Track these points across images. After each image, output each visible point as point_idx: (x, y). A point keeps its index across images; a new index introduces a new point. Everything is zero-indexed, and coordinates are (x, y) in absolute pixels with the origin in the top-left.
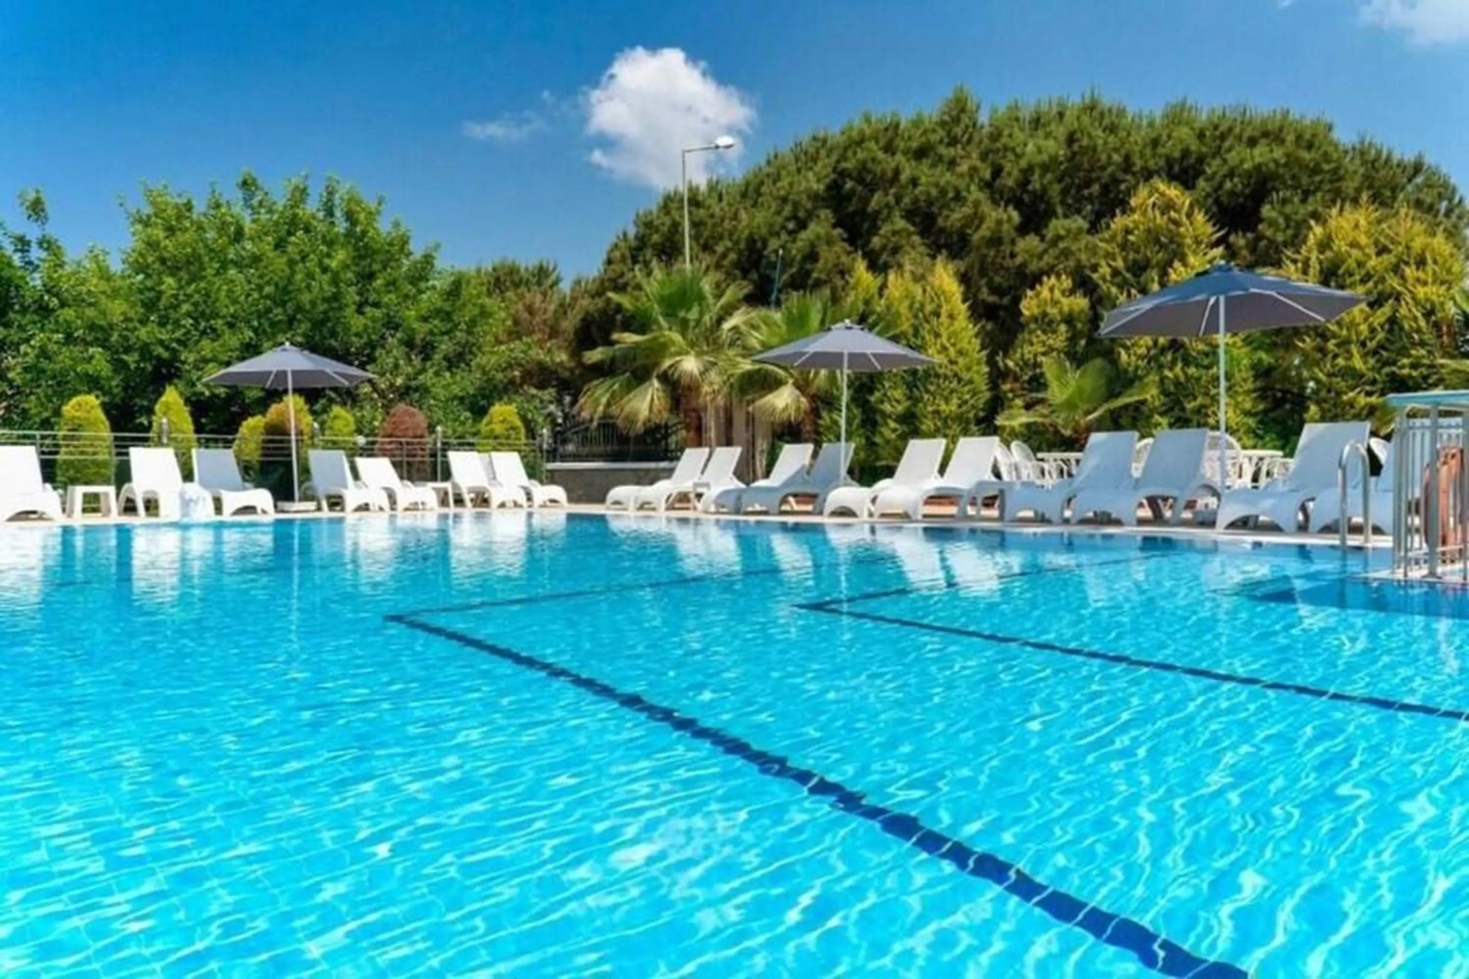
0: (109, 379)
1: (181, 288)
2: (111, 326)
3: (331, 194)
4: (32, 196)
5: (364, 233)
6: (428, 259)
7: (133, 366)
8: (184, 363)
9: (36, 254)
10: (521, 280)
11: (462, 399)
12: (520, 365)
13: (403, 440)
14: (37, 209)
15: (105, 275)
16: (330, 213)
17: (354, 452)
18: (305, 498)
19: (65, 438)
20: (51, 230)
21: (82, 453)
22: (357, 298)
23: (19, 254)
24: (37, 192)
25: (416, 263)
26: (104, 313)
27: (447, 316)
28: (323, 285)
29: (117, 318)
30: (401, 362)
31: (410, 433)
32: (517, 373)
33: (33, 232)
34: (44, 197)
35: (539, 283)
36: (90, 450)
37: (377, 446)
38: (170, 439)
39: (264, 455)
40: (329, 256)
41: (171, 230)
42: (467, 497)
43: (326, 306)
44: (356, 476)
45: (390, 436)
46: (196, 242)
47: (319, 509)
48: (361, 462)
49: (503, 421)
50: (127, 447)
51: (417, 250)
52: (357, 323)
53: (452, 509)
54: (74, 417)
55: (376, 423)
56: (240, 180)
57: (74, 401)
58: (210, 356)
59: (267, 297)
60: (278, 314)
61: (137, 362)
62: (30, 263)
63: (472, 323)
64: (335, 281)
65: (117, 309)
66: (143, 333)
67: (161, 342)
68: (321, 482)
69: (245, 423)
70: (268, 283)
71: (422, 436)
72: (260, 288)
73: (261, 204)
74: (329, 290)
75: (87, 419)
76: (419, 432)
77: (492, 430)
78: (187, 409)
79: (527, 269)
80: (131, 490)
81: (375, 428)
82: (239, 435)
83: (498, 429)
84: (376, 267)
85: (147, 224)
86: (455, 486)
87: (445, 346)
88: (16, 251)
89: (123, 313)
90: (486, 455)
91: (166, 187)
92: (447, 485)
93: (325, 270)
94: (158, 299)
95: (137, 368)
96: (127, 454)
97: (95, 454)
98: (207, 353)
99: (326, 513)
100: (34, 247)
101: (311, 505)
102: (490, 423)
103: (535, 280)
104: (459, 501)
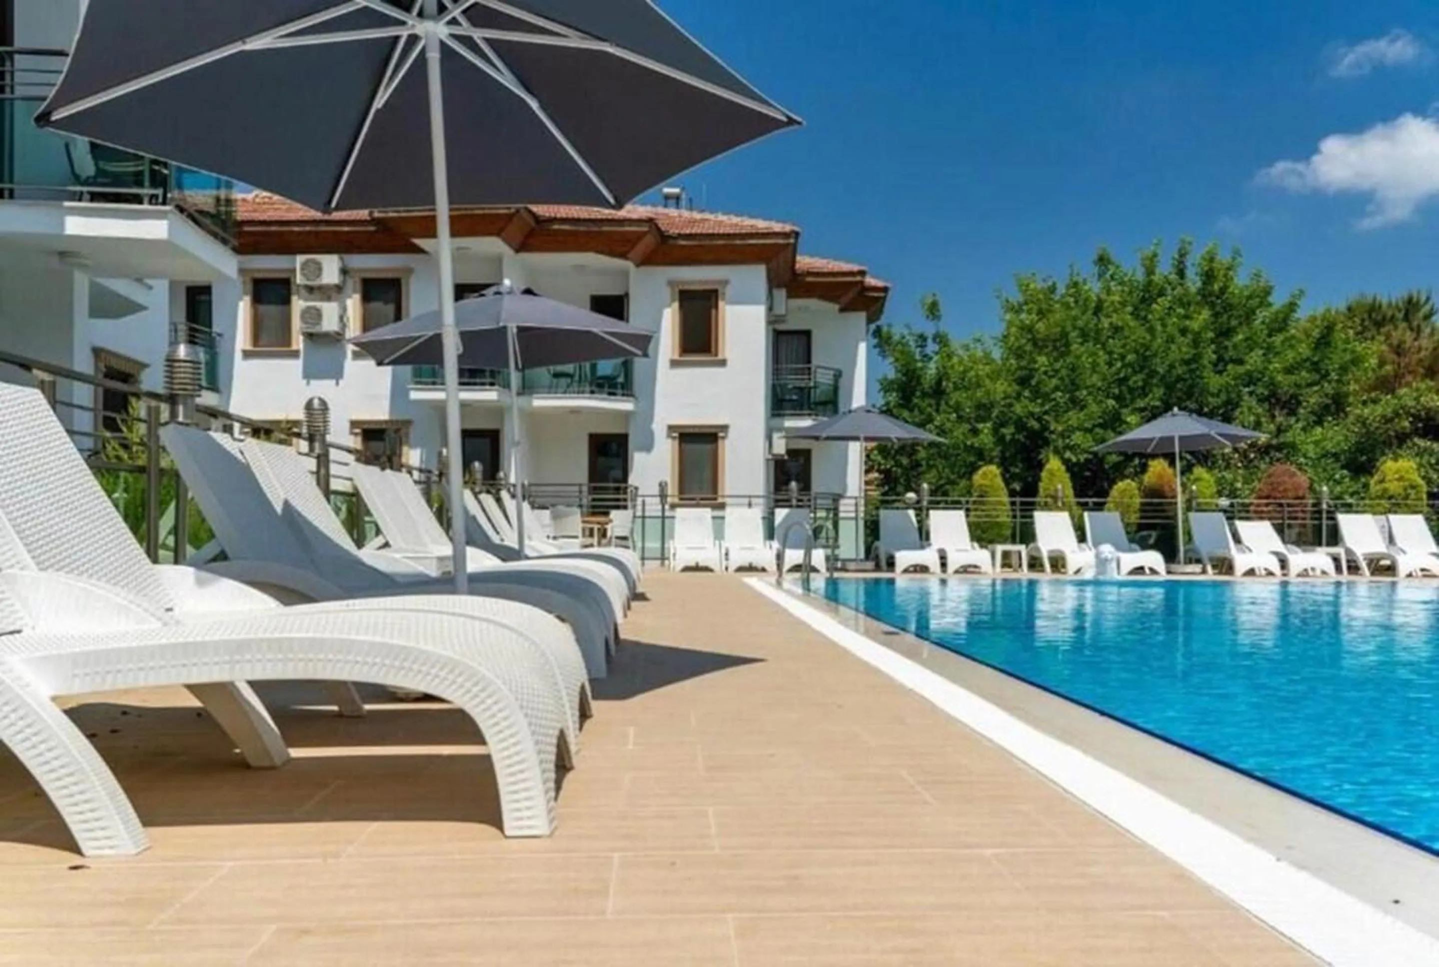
0: (992, 450)
1: (1051, 364)
2: (993, 405)
3: (1182, 256)
4: (930, 300)
5: (1223, 290)
6: (1292, 307)
7: (1008, 438)
8: (1052, 432)
9: (931, 347)
10: (1384, 318)
11: (1335, 455)
12: (1408, 414)
13: (1283, 501)
14: (933, 310)
15: (988, 359)
16: (1181, 273)
17: (1231, 515)
18: (1189, 561)
19: (975, 502)
20: (944, 326)
21: (987, 516)
22: (1214, 357)
23: (918, 350)
24: (934, 295)
25: (1277, 313)
26: (988, 393)
27: (1315, 367)
28: (1182, 349)
29: (999, 396)
30: (1263, 419)
31: (1290, 494)
32: (1406, 424)
33: (930, 331)
34: (940, 299)
35: (1406, 318)
36: (994, 513)
37: (1252, 508)
38: (1063, 503)
39: (1142, 518)
40: (1187, 317)
41: (1041, 313)
42: (1364, 565)
43: (1185, 368)
44: (1237, 540)
45: (1267, 497)
46: (1064, 321)
47: (1204, 572)
48: (1240, 525)
49: (1400, 479)
50: (1032, 510)
51: (1278, 300)
52: (1214, 381)
53: (1345, 577)
54: (981, 486)
55: (1239, 485)
56: (1095, 257)
57: (980, 472)
58: (1075, 425)
59: (1130, 365)
60: (1137, 380)
61: (1013, 434)
62: (926, 356)
63: (1344, 369)
64: (1196, 343)
65: (1001, 388)
66: (1018, 409)
67: (1032, 414)
68: (1203, 543)
69: (1115, 487)
70: (1129, 352)
71: (1303, 498)
72: (1123, 357)
73: (1112, 277)
74: (1187, 352)
75: (991, 487)
76: (1300, 494)
77: (1385, 490)
78: (1067, 475)
79: (1390, 305)
80: (1038, 549)
81: (1236, 489)
82: (1109, 499)
83: (1394, 487)
84: (1234, 323)
85: (1018, 311)
86: (1349, 552)
87: (1313, 399)
88: (917, 347)
89: (1005, 392)
90: (1383, 517)
91: (1034, 274)
92: (1339, 550)
93: (1184, 332)
94: (1031, 377)
95: (1012, 440)
96: (1031, 517)
97: (997, 516)
98: (1074, 422)
99: (1211, 575)
100: (930, 341)
101: (1197, 568)
102: (1382, 481)
103: (1400, 315)
104: (1354, 568)
